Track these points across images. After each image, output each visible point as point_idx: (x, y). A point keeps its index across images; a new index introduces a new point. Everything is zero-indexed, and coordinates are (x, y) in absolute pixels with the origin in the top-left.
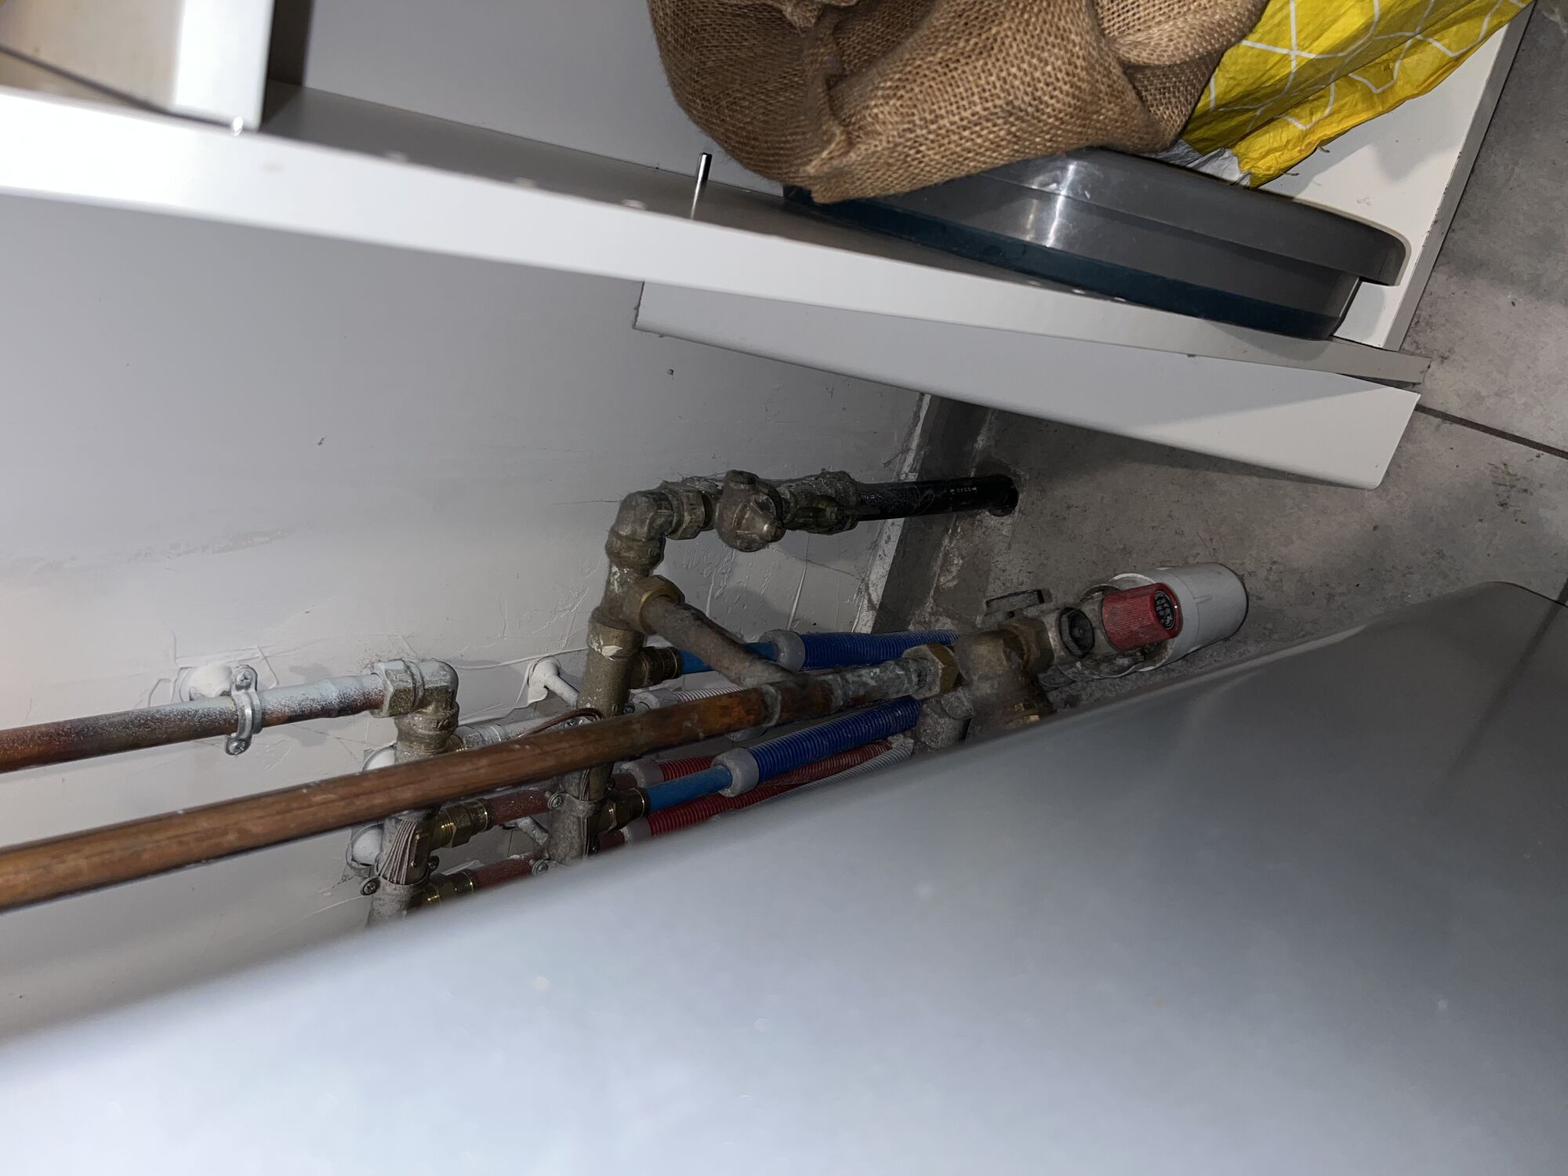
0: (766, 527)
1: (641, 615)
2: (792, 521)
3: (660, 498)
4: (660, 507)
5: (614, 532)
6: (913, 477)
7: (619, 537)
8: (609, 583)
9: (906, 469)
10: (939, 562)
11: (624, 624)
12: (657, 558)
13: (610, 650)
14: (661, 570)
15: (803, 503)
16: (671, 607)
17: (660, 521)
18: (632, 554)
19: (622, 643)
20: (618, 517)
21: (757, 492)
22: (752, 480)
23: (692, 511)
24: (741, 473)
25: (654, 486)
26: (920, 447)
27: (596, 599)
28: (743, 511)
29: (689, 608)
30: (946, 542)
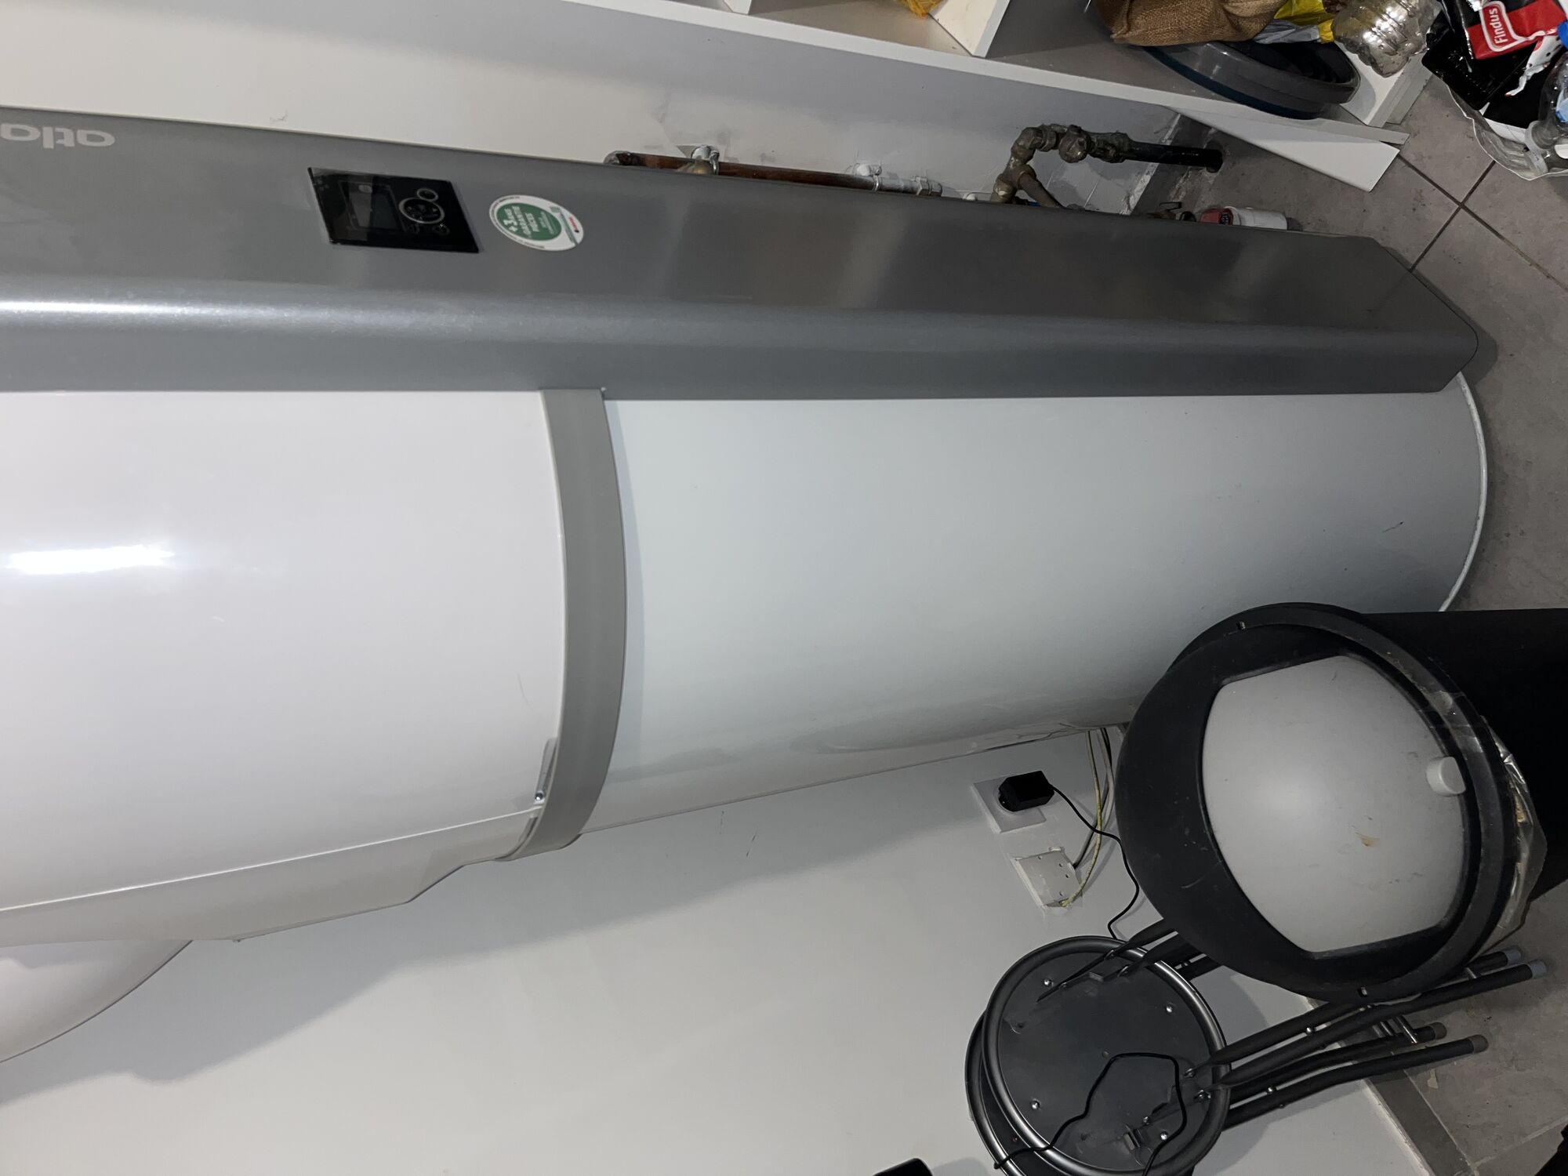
0: (1079, 153)
1: (1019, 180)
2: (1094, 153)
3: (1039, 131)
4: (1037, 136)
5: (1016, 143)
6: (1168, 143)
7: (1018, 145)
8: (1008, 164)
9: (1167, 137)
10: (1174, 192)
11: (1011, 183)
12: (1030, 158)
13: (1002, 193)
14: (1031, 163)
15: (1101, 145)
16: (1031, 178)
17: (1037, 142)
18: (1021, 154)
19: (1008, 191)
20: (1020, 136)
21: (1080, 136)
22: (1079, 130)
23: (1051, 140)
24: (1076, 127)
25: (1037, 126)
26: (1177, 127)
27: (1001, 170)
28: (1072, 144)
29: (1037, 180)
30: (1181, 181)
